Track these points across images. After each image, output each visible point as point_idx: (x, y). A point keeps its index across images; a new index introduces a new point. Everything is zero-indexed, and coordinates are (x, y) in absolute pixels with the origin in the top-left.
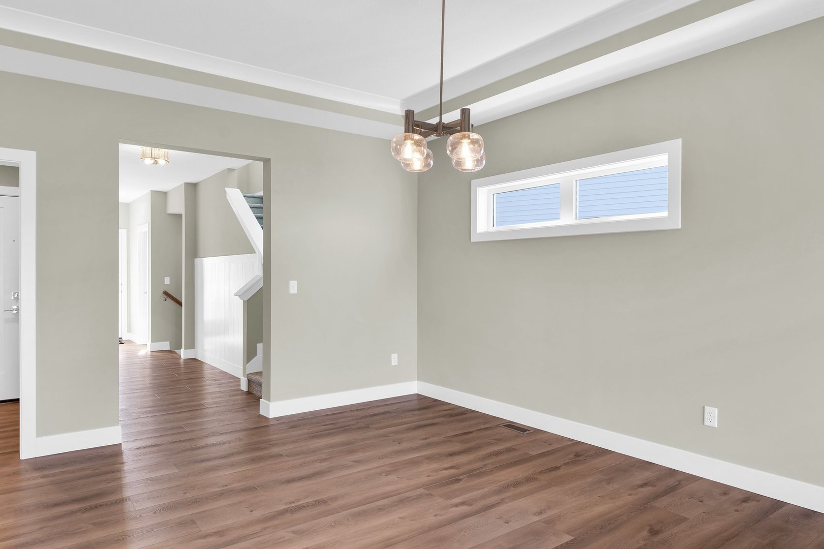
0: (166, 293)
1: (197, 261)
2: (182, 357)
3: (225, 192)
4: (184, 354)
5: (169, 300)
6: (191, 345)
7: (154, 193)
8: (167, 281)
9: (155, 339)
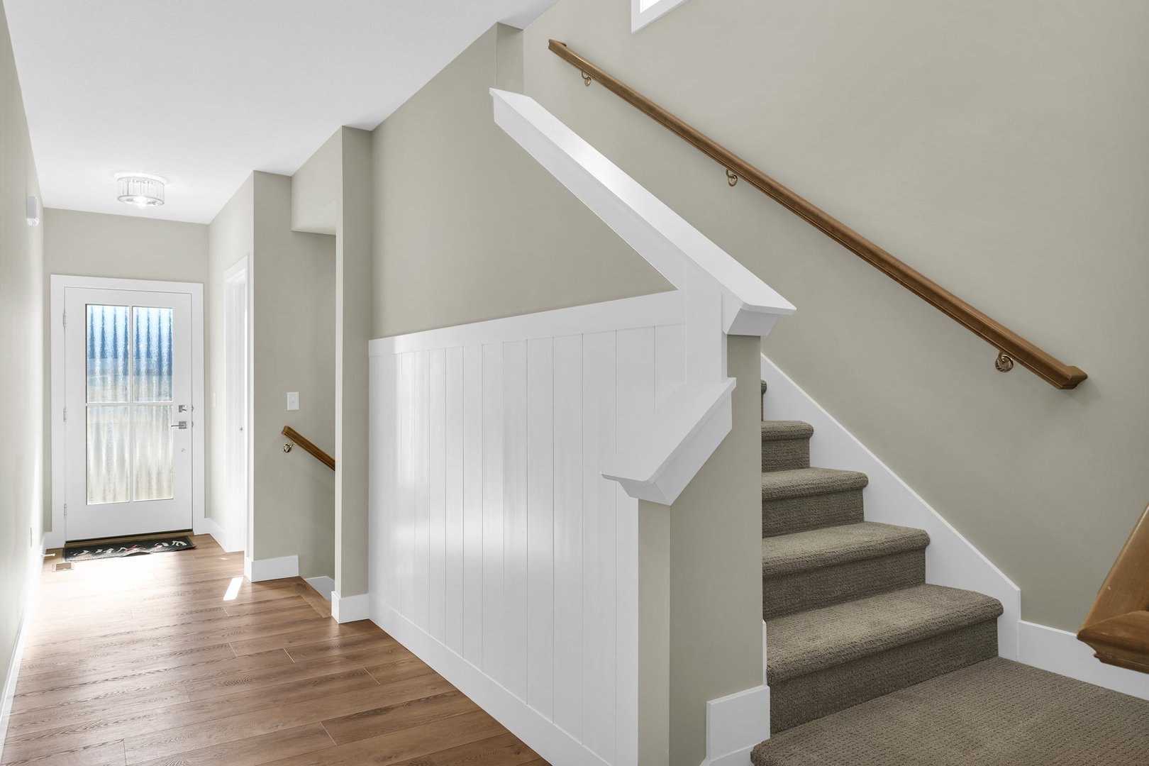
0: (290, 433)
1: (378, 346)
2: (335, 613)
3: (490, 100)
4: (341, 609)
5: (298, 451)
6: (361, 581)
7: (262, 177)
8: (293, 401)
9: (264, 546)
